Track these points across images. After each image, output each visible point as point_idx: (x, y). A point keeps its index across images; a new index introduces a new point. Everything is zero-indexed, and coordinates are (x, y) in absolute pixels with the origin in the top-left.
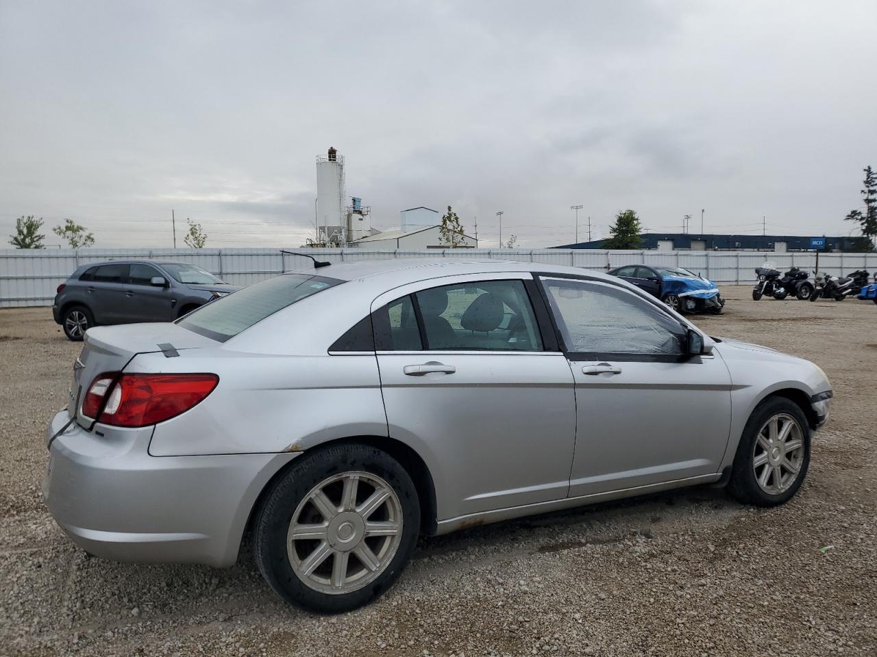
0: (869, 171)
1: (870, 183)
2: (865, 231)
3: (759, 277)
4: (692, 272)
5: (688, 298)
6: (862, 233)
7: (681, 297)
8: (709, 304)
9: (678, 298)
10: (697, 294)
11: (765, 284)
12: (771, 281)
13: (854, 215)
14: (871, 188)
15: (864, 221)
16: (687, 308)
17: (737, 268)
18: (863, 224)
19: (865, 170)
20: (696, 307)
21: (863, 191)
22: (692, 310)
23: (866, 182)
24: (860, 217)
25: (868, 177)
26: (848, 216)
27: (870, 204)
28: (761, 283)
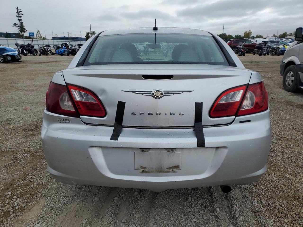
0: (17, 8)
1: (19, 13)
2: (20, 31)
3: (18, 47)
4: (3, 45)
5: (8, 55)
6: (19, 32)
7: (4, 55)
8: (17, 58)
9: (3, 56)
10: (11, 54)
11: (21, 50)
12: (22, 49)
13: (15, 25)
14: (19, 15)
15: (19, 27)
16: (8, 60)
17: (8, 44)
18: (19, 28)
19: (16, 8)
20: (11, 59)
21: (17, 16)
22: (10, 60)
23: (17, 13)
24: (18, 26)
25: (18, 11)
26: (13, 25)
27: (20, 21)
28: (19, 49)
